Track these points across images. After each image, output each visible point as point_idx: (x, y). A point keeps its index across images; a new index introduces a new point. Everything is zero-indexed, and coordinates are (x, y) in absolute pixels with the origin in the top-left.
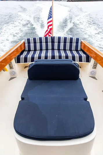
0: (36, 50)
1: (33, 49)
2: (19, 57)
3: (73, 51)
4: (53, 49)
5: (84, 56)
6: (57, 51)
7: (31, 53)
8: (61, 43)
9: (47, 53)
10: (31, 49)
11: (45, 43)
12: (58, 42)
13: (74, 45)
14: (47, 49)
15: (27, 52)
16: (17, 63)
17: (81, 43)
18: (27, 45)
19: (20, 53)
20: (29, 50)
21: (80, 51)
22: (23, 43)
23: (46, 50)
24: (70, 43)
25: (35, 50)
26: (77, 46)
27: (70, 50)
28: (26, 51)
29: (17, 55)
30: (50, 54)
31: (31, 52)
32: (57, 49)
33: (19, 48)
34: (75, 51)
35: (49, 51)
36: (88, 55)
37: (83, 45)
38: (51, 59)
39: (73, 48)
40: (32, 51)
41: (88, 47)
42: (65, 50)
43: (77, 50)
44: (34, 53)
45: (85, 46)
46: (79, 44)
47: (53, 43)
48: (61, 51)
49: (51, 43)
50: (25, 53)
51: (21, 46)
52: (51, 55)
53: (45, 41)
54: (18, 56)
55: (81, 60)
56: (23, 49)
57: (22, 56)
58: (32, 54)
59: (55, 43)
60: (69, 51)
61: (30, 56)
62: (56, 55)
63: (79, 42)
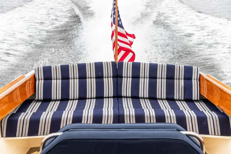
0: (68, 99)
1: (59, 97)
2: (16, 118)
4: (118, 96)
5: (211, 116)
6: (130, 101)
7: (53, 107)
8: (141, 80)
9: (99, 106)
10: (53, 97)
11: (94, 81)
12: (133, 77)
13: (179, 84)
14: (100, 97)
15: (39, 104)
16: (7, 136)
17: (200, 79)
18: (40, 84)
19: (18, 106)
20: (47, 100)
21: (197, 101)
22: (30, 80)
23: (97, 98)
24: (167, 78)
25: (65, 99)
26: (188, 88)
27: (167, 99)
28: (38, 101)
29: (10, 112)
30: (108, 110)
31: (51, 104)
32: (129, 94)
33: (18, 92)
35: (105, 101)
36: (223, 114)
37: (205, 85)
38: (114, 123)
39: (179, 93)
40: (56, 100)
41: (222, 90)
42: (153, 98)
43: (189, 100)
45: (211, 87)
46: (195, 83)
47: (119, 79)
48: (142, 101)
49: (111, 80)
50: (34, 107)
51: (23, 86)
52: (111, 113)
53: (94, 75)
54: (13, 115)
55: (203, 128)
56: (29, 95)
57: (26, 117)
58: (55, 109)
59: (124, 80)
60: (166, 103)
61: (47, 116)
62: (126, 112)
63: (194, 76)
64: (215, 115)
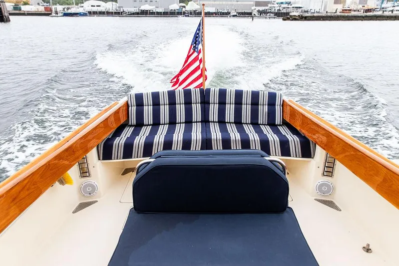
0: (159, 124)
1: (151, 122)
2: (110, 143)
3: (262, 127)
4: (205, 121)
5: (293, 139)
6: (217, 125)
7: (145, 132)
8: (227, 106)
9: (188, 131)
10: (145, 122)
11: (183, 106)
13: (263, 109)
14: (189, 122)
15: (132, 129)
16: (104, 159)
17: (284, 104)
18: (133, 110)
19: (113, 130)
20: (140, 124)
21: (280, 125)
22: (123, 106)
23: (186, 122)
24: (252, 104)
25: (156, 123)
26: (271, 114)
27: (252, 123)
28: (131, 126)
29: (105, 137)
30: (197, 134)
31: (144, 128)
32: (216, 119)
33: (112, 119)
34: (268, 128)
35: (194, 125)
36: (305, 137)
37: (287, 110)
38: (202, 149)
39: (262, 118)
40: (148, 125)
41: (303, 116)
42: (238, 122)
43: (272, 124)
44: (153, 133)
45: (294, 113)
46: (278, 108)
47: (206, 105)
48: (228, 126)
49: (199, 106)
50: (128, 132)
51: (117, 112)
52: (200, 137)
53: (183, 101)
54: (108, 140)
55: (285, 151)
56: (122, 122)
57: (120, 141)
58: (147, 133)
59: (211, 106)
60: (251, 127)
61: (140, 140)
62: (213, 136)
63: (278, 102)
64: (296, 138)
